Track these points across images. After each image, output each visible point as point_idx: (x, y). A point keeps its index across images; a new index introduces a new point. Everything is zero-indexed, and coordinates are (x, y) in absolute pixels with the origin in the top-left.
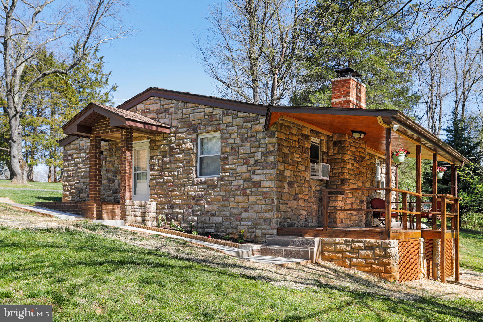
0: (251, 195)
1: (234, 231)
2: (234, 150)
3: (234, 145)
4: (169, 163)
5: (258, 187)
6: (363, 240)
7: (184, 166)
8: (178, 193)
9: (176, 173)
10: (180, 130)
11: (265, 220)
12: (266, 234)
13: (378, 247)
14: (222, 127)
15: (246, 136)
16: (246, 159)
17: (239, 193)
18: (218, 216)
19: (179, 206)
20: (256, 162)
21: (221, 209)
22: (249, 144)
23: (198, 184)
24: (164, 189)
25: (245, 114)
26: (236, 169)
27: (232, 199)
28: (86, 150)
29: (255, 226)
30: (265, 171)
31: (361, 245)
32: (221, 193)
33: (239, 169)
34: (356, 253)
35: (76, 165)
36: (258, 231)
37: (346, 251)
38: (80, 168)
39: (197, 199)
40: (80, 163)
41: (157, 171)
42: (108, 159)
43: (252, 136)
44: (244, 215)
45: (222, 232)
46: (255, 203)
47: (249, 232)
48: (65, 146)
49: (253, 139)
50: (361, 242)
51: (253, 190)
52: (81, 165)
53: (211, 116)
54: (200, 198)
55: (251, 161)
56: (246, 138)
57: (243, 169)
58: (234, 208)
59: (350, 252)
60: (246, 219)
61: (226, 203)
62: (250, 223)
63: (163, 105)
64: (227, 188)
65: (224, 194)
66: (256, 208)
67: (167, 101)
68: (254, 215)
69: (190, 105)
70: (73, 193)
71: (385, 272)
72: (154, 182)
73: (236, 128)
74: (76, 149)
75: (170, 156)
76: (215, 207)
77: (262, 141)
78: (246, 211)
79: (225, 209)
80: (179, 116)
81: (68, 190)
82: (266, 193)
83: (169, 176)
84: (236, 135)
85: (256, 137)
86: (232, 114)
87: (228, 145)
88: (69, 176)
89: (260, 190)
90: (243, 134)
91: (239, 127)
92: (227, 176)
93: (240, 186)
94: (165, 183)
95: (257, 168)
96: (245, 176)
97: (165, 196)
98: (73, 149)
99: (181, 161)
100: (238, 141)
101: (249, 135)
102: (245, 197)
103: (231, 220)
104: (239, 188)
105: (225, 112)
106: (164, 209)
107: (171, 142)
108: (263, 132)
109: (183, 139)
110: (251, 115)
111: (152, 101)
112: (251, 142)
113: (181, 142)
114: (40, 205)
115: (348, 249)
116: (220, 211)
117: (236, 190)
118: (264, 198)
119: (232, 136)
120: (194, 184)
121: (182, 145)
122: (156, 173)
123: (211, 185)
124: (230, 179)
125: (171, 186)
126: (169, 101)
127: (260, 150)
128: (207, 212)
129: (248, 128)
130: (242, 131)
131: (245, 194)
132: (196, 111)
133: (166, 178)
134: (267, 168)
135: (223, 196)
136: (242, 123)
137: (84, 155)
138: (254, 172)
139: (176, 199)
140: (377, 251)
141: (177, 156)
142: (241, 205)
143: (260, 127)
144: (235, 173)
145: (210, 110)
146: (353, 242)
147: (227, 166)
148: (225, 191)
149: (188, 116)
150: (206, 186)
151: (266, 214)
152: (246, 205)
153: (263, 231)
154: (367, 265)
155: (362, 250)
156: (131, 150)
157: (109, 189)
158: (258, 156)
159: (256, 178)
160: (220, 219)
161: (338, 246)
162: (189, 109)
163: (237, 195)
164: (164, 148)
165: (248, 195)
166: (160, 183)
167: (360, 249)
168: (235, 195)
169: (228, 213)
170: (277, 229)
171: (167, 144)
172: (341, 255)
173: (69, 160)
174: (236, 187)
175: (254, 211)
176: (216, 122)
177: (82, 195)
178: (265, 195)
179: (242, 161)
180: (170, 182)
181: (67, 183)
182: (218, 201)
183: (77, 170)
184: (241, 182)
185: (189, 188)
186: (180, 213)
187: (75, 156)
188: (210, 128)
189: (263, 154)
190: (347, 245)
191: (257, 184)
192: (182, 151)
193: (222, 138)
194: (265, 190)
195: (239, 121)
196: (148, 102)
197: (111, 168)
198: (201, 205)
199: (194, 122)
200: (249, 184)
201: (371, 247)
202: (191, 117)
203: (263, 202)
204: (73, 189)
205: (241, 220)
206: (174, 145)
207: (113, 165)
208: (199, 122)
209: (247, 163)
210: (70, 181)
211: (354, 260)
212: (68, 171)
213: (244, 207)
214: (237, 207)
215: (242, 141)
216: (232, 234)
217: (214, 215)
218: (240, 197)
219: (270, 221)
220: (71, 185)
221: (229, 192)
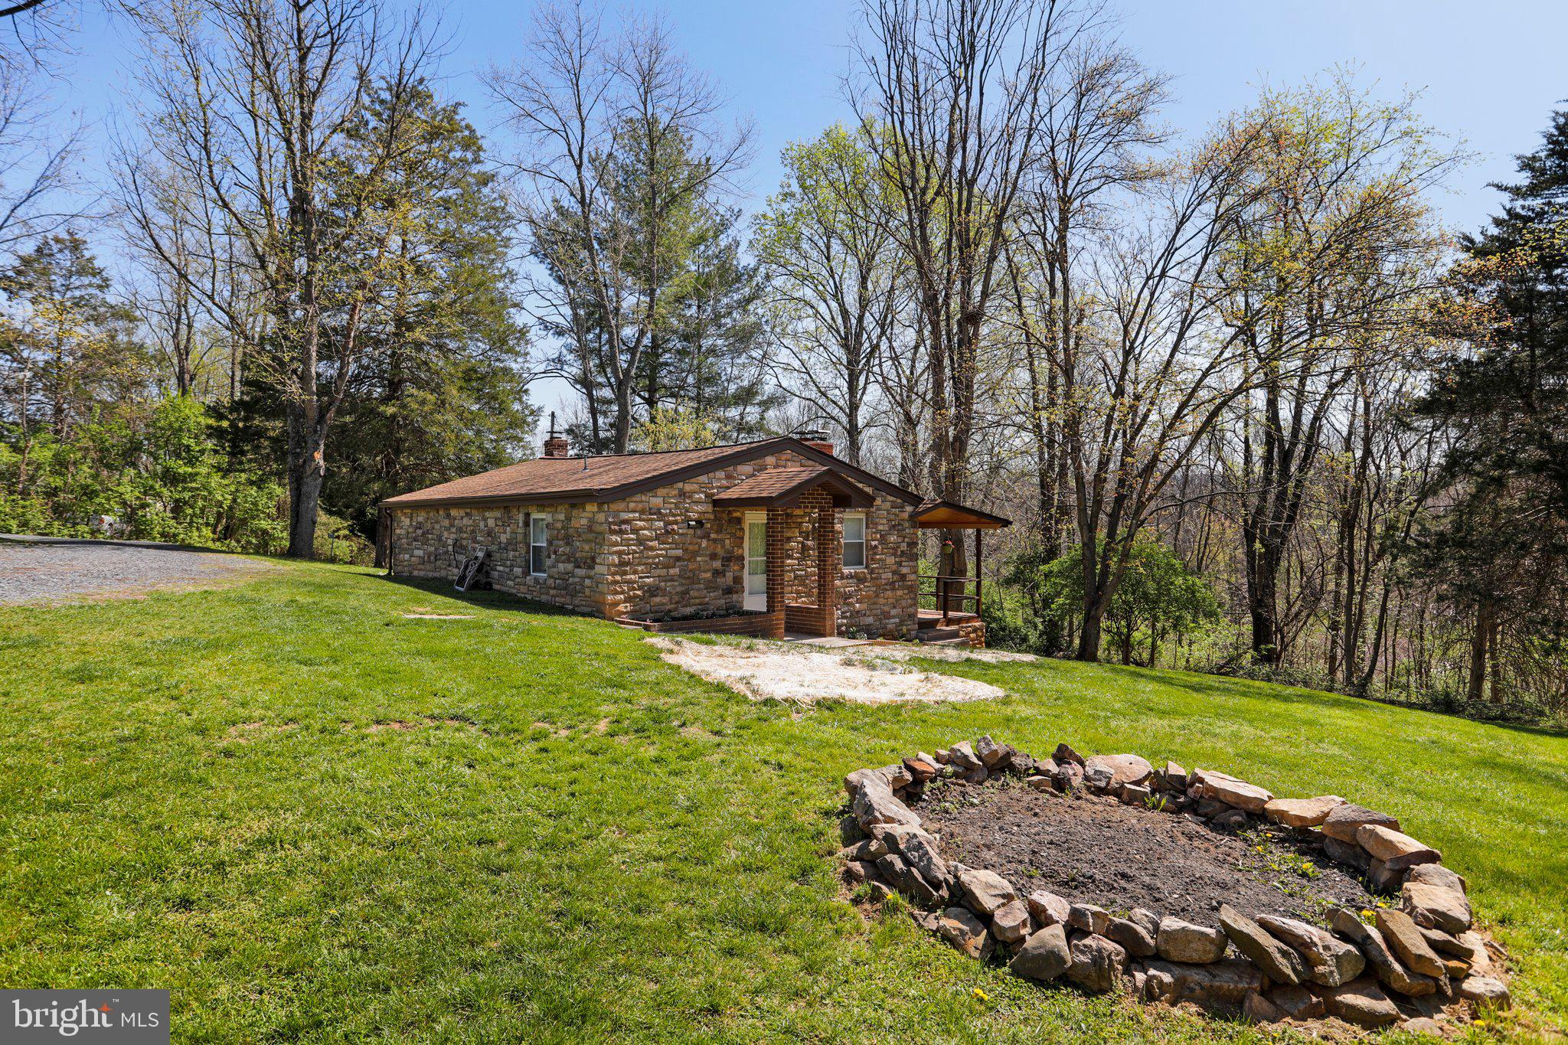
3: (884, 533)
4: (813, 549)
5: (904, 581)
6: (971, 625)
11: (909, 616)
12: (910, 631)
13: (980, 629)
14: (872, 509)
15: (894, 523)
16: (894, 549)
17: (888, 588)
18: (868, 616)
20: (903, 553)
21: (871, 607)
22: (897, 533)
25: (894, 498)
26: (886, 560)
27: (882, 595)
28: (666, 515)
31: (970, 629)
32: (872, 589)
33: (888, 560)
35: (640, 542)
36: (904, 628)
37: (963, 636)
38: (652, 549)
40: (651, 540)
42: (713, 536)
43: (899, 524)
44: (893, 612)
46: (902, 598)
47: (896, 631)
48: (610, 504)
49: (901, 527)
51: (900, 584)
52: (655, 543)
55: (899, 552)
56: (894, 526)
57: (891, 560)
58: (883, 605)
60: (894, 617)
61: (876, 600)
62: (897, 621)
64: (878, 582)
65: (874, 589)
68: (901, 612)
73: (885, 513)
74: (642, 511)
76: (865, 606)
77: (908, 531)
78: (894, 608)
79: (874, 606)
81: (622, 593)
84: (885, 521)
85: (903, 525)
86: (882, 496)
87: (878, 531)
88: (622, 564)
89: (906, 583)
90: (891, 520)
91: (888, 512)
92: (877, 568)
93: (889, 580)
94: (808, 575)
95: (904, 559)
96: (894, 567)
98: (634, 511)
100: (886, 528)
102: (894, 592)
104: (888, 582)
108: (908, 521)
110: (899, 500)
111: (789, 456)
112: (899, 530)
116: (870, 610)
117: (885, 584)
118: (909, 593)
119: (882, 521)
120: (842, 578)
123: (860, 579)
124: (880, 571)
125: (815, 580)
127: (907, 540)
128: (857, 612)
129: (897, 515)
130: (891, 517)
131: (893, 589)
134: (911, 560)
135: (873, 592)
136: (891, 508)
137: (662, 524)
138: (901, 565)
142: (889, 601)
143: (906, 515)
144: (884, 565)
157: (716, 589)
158: (904, 547)
160: (870, 620)
165: (896, 590)
168: (883, 590)
170: (918, 624)
177: (657, 600)
179: (891, 551)
181: (618, 578)
184: (890, 575)
185: (838, 583)
189: (908, 545)
190: (963, 631)
191: (903, 578)
193: (870, 522)
194: (910, 584)
197: (719, 550)
198: (848, 604)
200: (897, 577)
203: (908, 597)
204: (634, 589)
205: (890, 618)
207: (723, 547)
209: (895, 555)
210: (625, 573)
212: (620, 553)
213: (892, 603)
214: (887, 604)
220: (628, 582)
221: (878, 586)
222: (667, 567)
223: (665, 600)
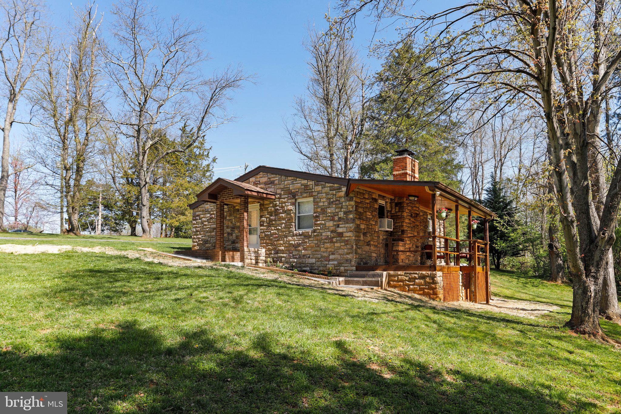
0: (336, 242)
1: (324, 268)
2: (324, 211)
3: (323, 207)
4: (275, 220)
5: (341, 237)
6: (418, 272)
7: (286, 222)
8: (282, 242)
9: (280, 228)
10: (283, 197)
11: (347, 260)
12: (347, 270)
13: (428, 276)
14: (314, 194)
15: (332, 200)
16: (332, 216)
17: (327, 241)
18: (312, 258)
19: (283, 252)
20: (340, 219)
21: (314, 253)
22: (334, 206)
23: (296, 235)
24: (271, 240)
25: (331, 185)
26: (325, 224)
27: (322, 246)
28: (210, 212)
29: (340, 264)
30: (347, 225)
31: (416, 276)
32: (314, 242)
33: (327, 224)
34: (413, 281)
35: (202, 223)
36: (342, 268)
37: (406, 280)
38: (206, 225)
39: (296, 246)
41: (266, 226)
42: (228, 218)
43: (337, 200)
44: (331, 257)
45: (315, 269)
46: (339, 248)
47: (335, 269)
48: (193, 209)
49: (337, 202)
50: (416, 274)
51: (338, 239)
52: (206, 223)
53: (306, 186)
54: (299, 245)
55: (336, 218)
56: (332, 202)
57: (330, 224)
58: (324, 252)
59: (408, 281)
60: (333, 260)
61: (318, 249)
62: (336, 263)
63: (270, 178)
64: (319, 238)
65: (316, 242)
66: (340, 251)
67: (273, 176)
68: (338, 257)
69: (290, 178)
70: (201, 244)
71: (433, 294)
72: (263, 234)
73: (324, 195)
74: (203, 211)
75: (276, 215)
76: (309, 252)
77: (344, 204)
78: (333, 254)
79: (317, 253)
80: (282, 186)
81: (196, 242)
82: (347, 241)
83: (274, 230)
84: (325, 200)
85: (339, 201)
86: (321, 185)
87: (319, 207)
88: (197, 231)
89: (343, 238)
90: (330, 199)
91: (327, 194)
92: (318, 229)
93: (328, 236)
94: (272, 235)
95: (341, 223)
96: (332, 228)
97: (272, 245)
98: (200, 211)
99: (284, 219)
100: (326, 204)
101: (334, 200)
102: (332, 244)
103: (321, 261)
104: (327, 238)
105: (316, 183)
106: (271, 254)
107: (276, 205)
108: (344, 197)
109: (285, 203)
110: (336, 185)
111: (261, 176)
112: (336, 204)
113: (284, 205)
114: (177, 253)
115: (407, 278)
116: (313, 255)
117: (326, 239)
118: (346, 245)
119: (322, 200)
120: (293, 236)
121: (284, 207)
122: (265, 228)
123: (306, 236)
124: (321, 231)
125: (276, 237)
126: (274, 176)
127: (342, 210)
128: (304, 255)
129: (333, 195)
130: (329, 196)
131: (332, 242)
132: (294, 182)
133: (272, 231)
134: (347, 223)
135: (316, 244)
136: (329, 191)
137: (209, 215)
138: (338, 226)
139: (280, 246)
140: (428, 279)
141: (281, 215)
142: (329, 250)
143: (342, 194)
144: (324, 227)
145: (305, 182)
146: (410, 274)
147: (319, 222)
148: (317, 240)
149: (288, 186)
150: (303, 237)
151: (348, 256)
152: (333, 250)
153: (346, 268)
154: (421, 289)
155: (417, 279)
156: (247, 212)
157: (229, 240)
158: (341, 214)
159: (340, 230)
160: (313, 261)
161: (400, 277)
162: (290, 182)
163: (326, 243)
164: (271, 209)
165: (334, 243)
166: (268, 235)
167: (415, 278)
168: (324, 243)
169: (319, 256)
170: (356, 267)
171: (273, 207)
172: (402, 284)
173: (197, 219)
174: (325, 237)
175: (339, 254)
176: (309, 191)
177: (207, 245)
178: (347, 242)
179: (329, 218)
180: (276, 234)
181: (195, 237)
182: (312, 247)
183: (203, 226)
184: (329, 233)
185: (290, 238)
186: (284, 257)
187: (202, 216)
188: (305, 195)
189: (345, 213)
190: (406, 276)
191: (341, 235)
192: (284, 212)
193: (314, 202)
194: (346, 238)
195: (327, 189)
196: (258, 176)
197: (230, 224)
198: (299, 251)
199: (293, 191)
200: (335, 234)
201: (423, 277)
202: (291, 187)
203: (345, 247)
204: (200, 241)
205: (329, 261)
206: (278, 207)
207: (232, 223)
208: (297, 190)
209: (333, 220)
210: (198, 235)
211: (411, 287)
212: (196, 227)
213: (331, 251)
214: (326, 252)
215: (329, 204)
216: (322, 271)
217: (309, 257)
218: (328, 244)
219: (351, 261)
220: (198, 238)
221: (320, 240)
222: (211, 232)
223: (210, 245)
